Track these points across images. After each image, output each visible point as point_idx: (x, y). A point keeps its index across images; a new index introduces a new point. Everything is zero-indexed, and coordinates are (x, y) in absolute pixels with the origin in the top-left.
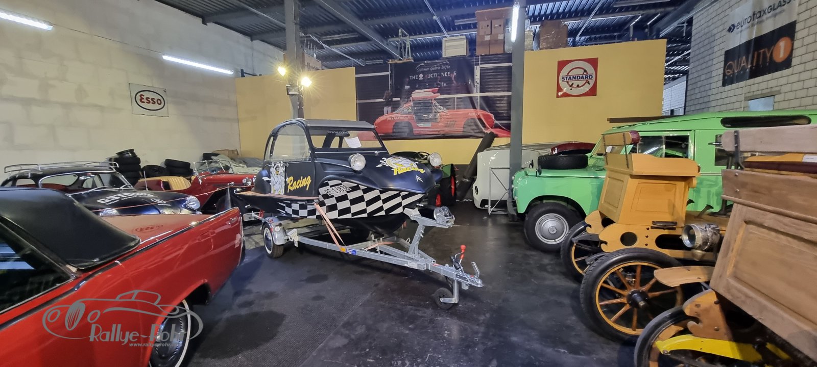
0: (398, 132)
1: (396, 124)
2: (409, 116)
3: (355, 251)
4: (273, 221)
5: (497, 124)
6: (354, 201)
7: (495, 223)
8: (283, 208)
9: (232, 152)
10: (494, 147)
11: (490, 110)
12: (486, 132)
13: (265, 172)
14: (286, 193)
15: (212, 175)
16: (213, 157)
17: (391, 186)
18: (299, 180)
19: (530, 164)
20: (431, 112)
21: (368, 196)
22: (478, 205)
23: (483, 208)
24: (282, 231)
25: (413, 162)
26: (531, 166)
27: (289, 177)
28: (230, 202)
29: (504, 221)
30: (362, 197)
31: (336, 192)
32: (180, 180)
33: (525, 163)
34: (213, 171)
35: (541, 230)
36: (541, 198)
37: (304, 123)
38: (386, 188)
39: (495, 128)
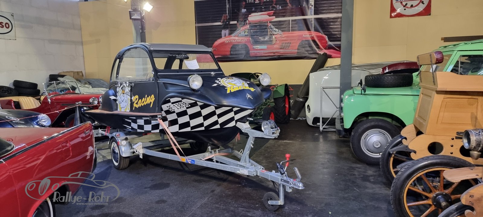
0: (236, 55)
1: (234, 47)
2: (246, 39)
3: (194, 161)
4: (120, 137)
5: (330, 45)
6: (193, 116)
7: (326, 139)
8: (129, 124)
9: (77, 73)
10: (327, 67)
11: (324, 32)
12: (320, 53)
13: (111, 92)
14: (131, 110)
15: (60, 95)
16: (59, 78)
17: (225, 102)
18: (144, 98)
19: (359, 83)
20: (267, 35)
21: (205, 112)
22: (310, 122)
23: (315, 126)
24: (128, 145)
25: (244, 82)
26: (360, 85)
27: (134, 96)
28: (79, 119)
29: (334, 137)
30: (200, 112)
31: (177, 109)
32: (30, 100)
33: (355, 82)
34: (61, 91)
35: (366, 145)
36: (366, 115)
37: (148, 47)
38: (221, 104)
39: (328, 49)
